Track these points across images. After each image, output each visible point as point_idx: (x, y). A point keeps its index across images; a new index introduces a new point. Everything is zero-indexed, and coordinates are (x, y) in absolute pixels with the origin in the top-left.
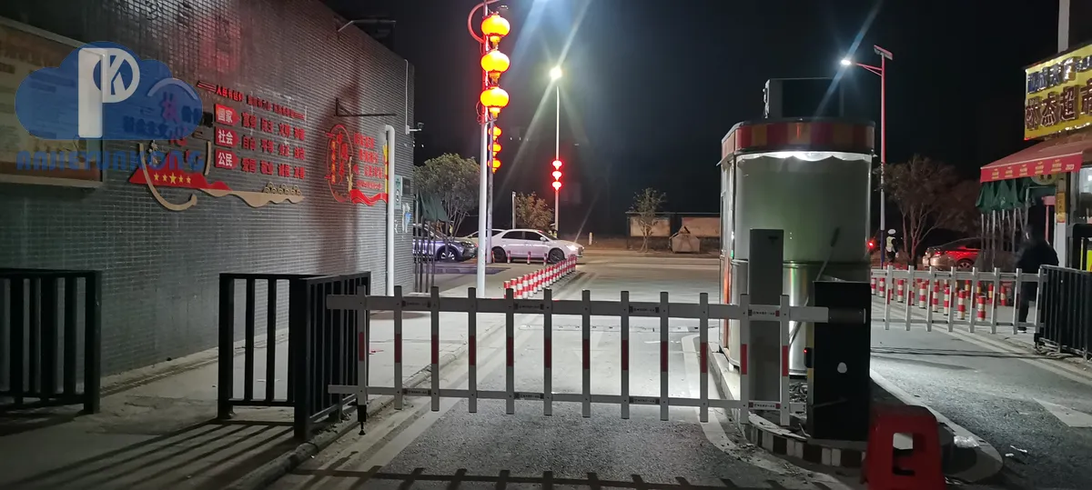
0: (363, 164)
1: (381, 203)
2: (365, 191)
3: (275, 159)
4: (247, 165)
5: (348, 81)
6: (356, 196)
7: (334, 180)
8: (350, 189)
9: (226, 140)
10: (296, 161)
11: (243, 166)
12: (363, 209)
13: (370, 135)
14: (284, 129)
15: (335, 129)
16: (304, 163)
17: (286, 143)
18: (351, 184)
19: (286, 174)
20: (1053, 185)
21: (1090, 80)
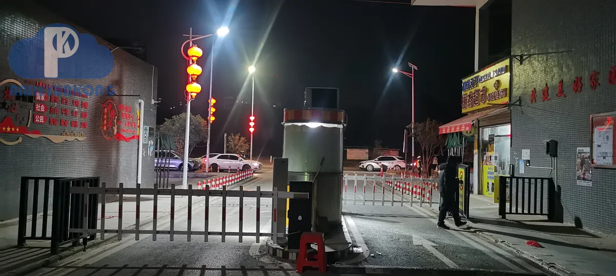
0: (124, 121)
1: (135, 141)
2: (124, 134)
3: (68, 118)
4: (52, 122)
5: (116, 77)
6: (119, 137)
7: (105, 129)
8: (115, 133)
9: (40, 109)
10: (82, 119)
11: (50, 122)
12: (123, 144)
13: (129, 105)
14: (75, 103)
15: (107, 102)
16: (87, 120)
17: (76, 110)
18: (116, 131)
19: (76, 126)
20: (473, 136)
21: (484, 87)
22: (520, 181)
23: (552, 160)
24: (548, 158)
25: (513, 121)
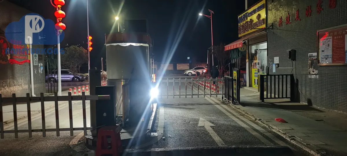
1: (27, 64)
12: (17, 65)
20: (245, 51)
21: (251, 20)
22: (273, 77)
23: (293, 62)
24: (290, 61)
25: (268, 39)
